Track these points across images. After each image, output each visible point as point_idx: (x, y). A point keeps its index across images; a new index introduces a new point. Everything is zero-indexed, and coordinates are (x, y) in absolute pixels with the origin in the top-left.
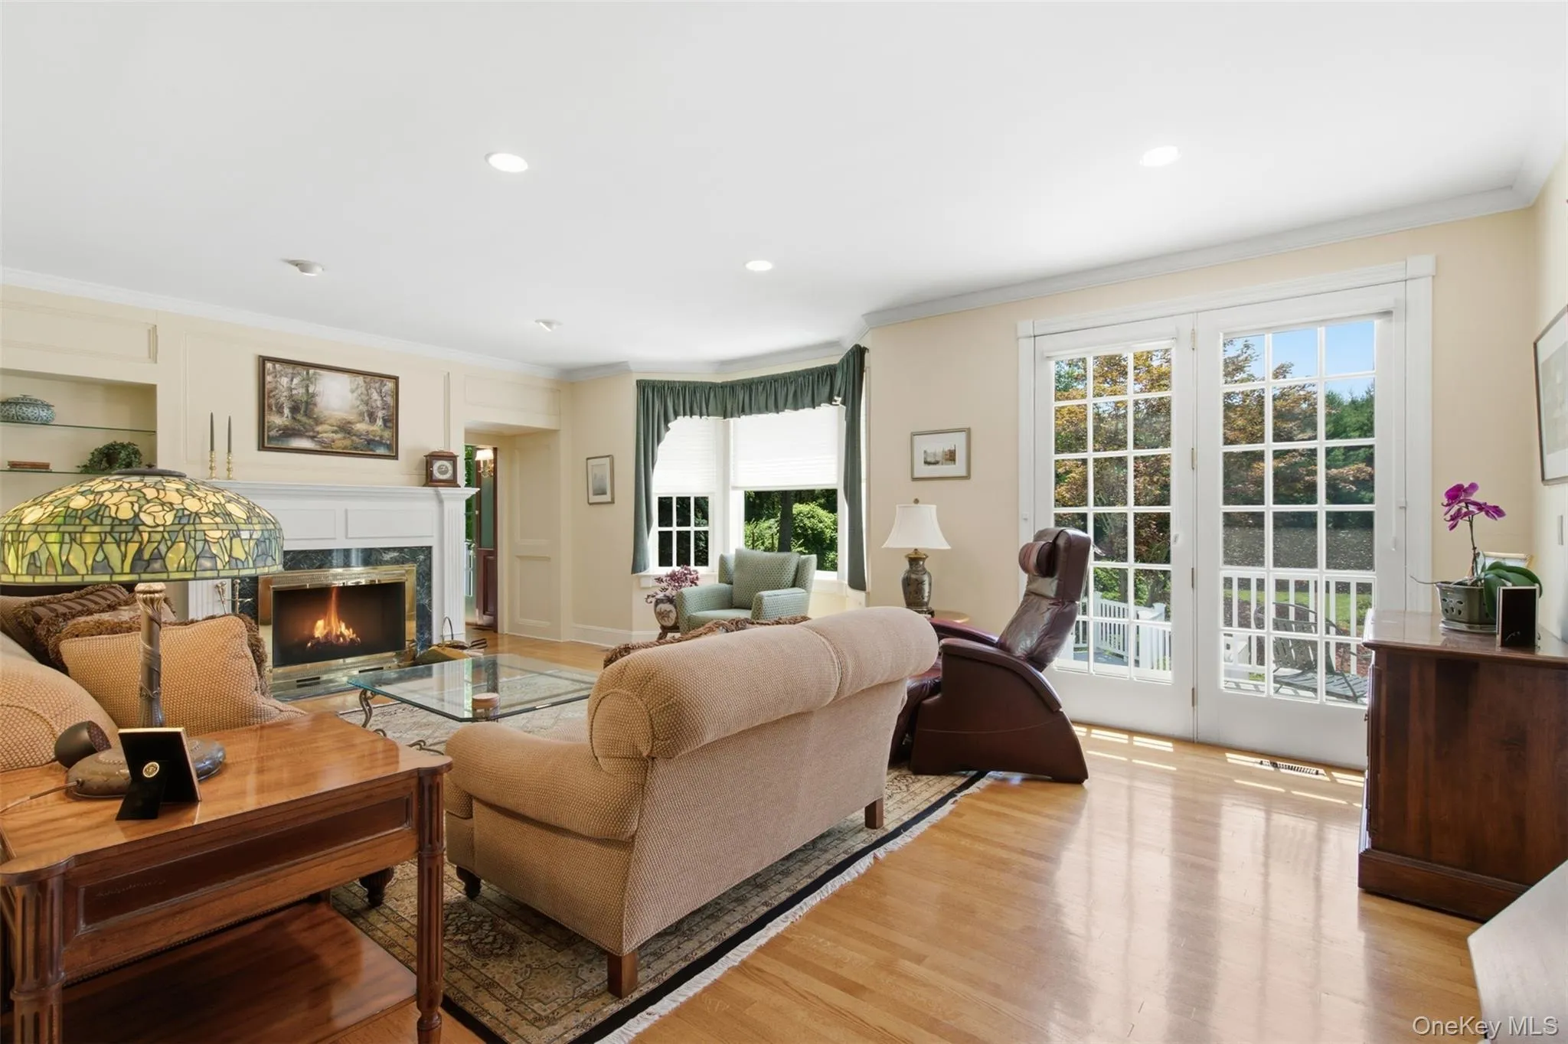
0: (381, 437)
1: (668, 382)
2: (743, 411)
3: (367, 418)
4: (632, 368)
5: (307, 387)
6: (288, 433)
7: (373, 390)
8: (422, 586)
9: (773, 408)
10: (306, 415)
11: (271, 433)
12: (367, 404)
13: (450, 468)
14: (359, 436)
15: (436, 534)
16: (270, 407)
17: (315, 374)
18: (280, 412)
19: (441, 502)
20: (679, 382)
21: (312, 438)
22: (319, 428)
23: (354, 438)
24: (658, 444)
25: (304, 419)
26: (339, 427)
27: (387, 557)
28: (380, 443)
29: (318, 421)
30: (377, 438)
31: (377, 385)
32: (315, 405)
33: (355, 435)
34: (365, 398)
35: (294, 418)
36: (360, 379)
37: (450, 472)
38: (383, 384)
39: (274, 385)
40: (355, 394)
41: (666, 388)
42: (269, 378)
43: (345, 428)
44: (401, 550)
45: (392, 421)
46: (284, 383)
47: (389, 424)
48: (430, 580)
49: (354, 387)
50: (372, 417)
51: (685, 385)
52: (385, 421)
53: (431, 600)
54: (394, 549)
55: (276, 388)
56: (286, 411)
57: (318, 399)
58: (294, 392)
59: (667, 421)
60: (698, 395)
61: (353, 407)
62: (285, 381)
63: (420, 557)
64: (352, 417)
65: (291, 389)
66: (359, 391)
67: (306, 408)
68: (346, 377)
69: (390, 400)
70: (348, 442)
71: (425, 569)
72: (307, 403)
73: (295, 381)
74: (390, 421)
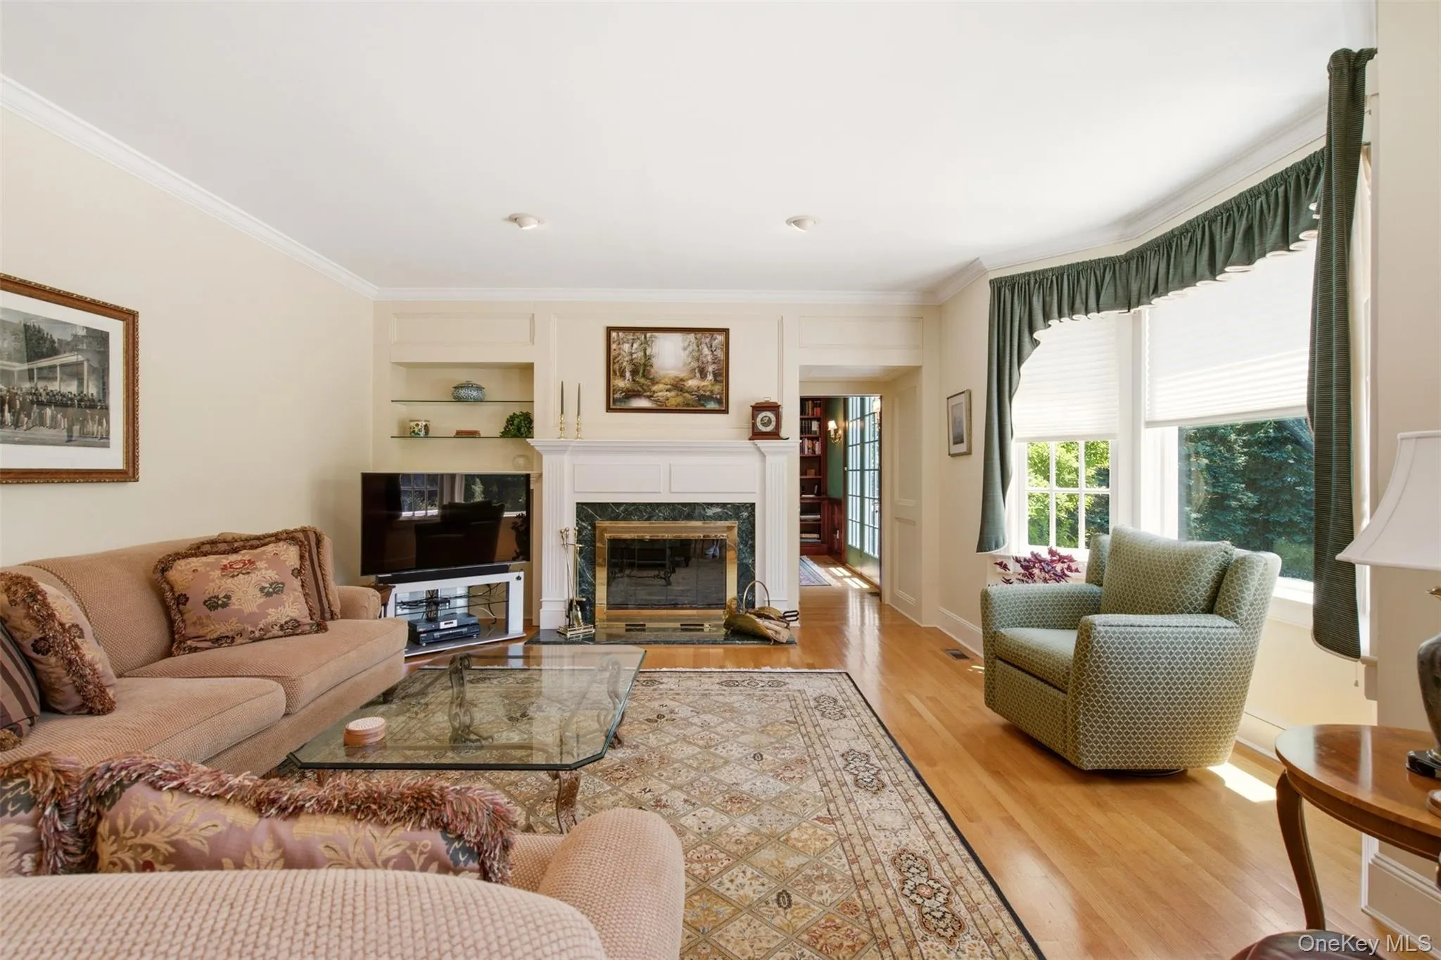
0: (712, 392)
1: (1035, 273)
2: (1157, 290)
3: (698, 375)
4: (986, 265)
5: (645, 350)
6: (631, 394)
7: (703, 345)
8: (746, 545)
9: (1207, 273)
10: (644, 376)
11: (616, 396)
12: (698, 360)
13: (773, 419)
14: (690, 393)
15: (757, 490)
16: (614, 372)
17: (651, 337)
18: (623, 376)
19: (763, 455)
20: (1052, 269)
21: (649, 397)
22: (655, 388)
23: (686, 394)
24: (1019, 365)
25: (642, 381)
26: (672, 385)
27: (710, 512)
28: (710, 398)
29: (654, 382)
30: (708, 393)
31: (708, 340)
32: (651, 366)
33: (687, 392)
34: (696, 354)
35: (634, 380)
36: (692, 336)
37: (774, 423)
38: (713, 339)
39: (617, 352)
40: (687, 352)
41: (1032, 282)
42: (614, 346)
43: (678, 386)
44: (724, 505)
45: (722, 375)
46: (628, 349)
47: (718, 379)
48: (753, 539)
49: (686, 344)
50: (703, 373)
51: (1060, 272)
52: (715, 375)
53: (754, 561)
54: (717, 504)
55: (619, 354)
56: (628, 375)
57: (654, 361)
58: (634, 356)
59: (1032, 330)
60: (1083, 282)
61: (685, 364)
62: (626, 347)
63: (744, 514)
64: (682, 375)
65: (631, 354)
66: (690, 349)
67: (644, 371)
68: (677, 337)
69: (720, 354)
70: (680, 399)
71: (749, 526)
72: (645, 365)
73: (635, 346)
74: (721, 375)
